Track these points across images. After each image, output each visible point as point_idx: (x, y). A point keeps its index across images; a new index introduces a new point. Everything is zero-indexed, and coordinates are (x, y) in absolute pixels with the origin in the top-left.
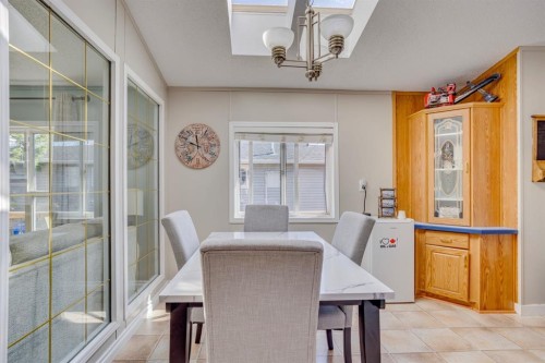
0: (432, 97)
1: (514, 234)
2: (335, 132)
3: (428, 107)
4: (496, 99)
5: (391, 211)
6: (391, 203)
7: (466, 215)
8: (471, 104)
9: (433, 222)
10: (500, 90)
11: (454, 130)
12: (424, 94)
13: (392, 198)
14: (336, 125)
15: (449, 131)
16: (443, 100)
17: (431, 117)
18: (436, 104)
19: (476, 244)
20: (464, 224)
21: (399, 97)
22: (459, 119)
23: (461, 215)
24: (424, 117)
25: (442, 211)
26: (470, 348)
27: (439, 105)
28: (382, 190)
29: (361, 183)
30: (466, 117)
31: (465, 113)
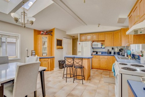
0: (42, 33)
1: (54, 57)
2: (20, 36)
3: (41, 34)
4: (52, 35)
5: (34, 55)
6: (34, 53)
7: (48, 55)
8: (49, 35)
9: (42, 57)
10: (52, 33)
11: (46, 39)
12: (40, 31)
14: (20, 35)
16: (44, 33)
17: (42, 37)
18: (42, 34)
19: (49, 60)
20: (47, 57)
21: (35, 31)
23: (47, 55)
24: (40, 36)
25: (44, 54)
26: (50, 77)
28: (32, 51)
29: (26, 49)
30: (48, 37)
31: (47, 37)
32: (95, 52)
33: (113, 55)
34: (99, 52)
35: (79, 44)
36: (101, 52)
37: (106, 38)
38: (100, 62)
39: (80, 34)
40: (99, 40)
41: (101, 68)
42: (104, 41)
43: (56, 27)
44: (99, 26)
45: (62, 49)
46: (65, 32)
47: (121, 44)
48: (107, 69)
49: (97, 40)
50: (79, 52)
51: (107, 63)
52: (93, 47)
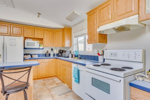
32: (29, 54)
36: (37, 54)
37: (45, 35)
38: (38, 69)
40: (35, 37)
41: (40, 77)
42: (42, 39)
48: (48, 76)
49: (32, 37)
51: (48, 69)
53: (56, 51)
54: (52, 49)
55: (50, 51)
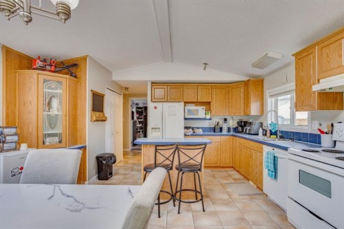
1: (85, 148)
4: (76, 77)
6: (16, 138)
10: (77, 72)
11: (56, 88)
13: (15, 134)
15: (53, 89)
16: (48, 68)
17: (41, 78)
20: (63, 147)
22: (60, 83)
23: (60, 142)
24: (36, 76)
25: (48, 140)
27: (44, 70)
30: (64, 83)
31: (64, 81)
32: (190, 128)
33: (227, 133)
34: (198, 128)
35: (156, 108)
36: (202, 128)
37: (214, 96)
39: (152, 83)
40: (199, 101)
42: (209, 103)
43: (90, 55)
44: (205, 69)
45: (104, 121)
46: (109, 73)
47: (250, 111)
48: (218, 165)
49: (194, 100)
50: (152, 128)
51: (219, 152)
52: (187, 117)
53: (232, 123)
54: (225, 120)
55: (221, 122)
